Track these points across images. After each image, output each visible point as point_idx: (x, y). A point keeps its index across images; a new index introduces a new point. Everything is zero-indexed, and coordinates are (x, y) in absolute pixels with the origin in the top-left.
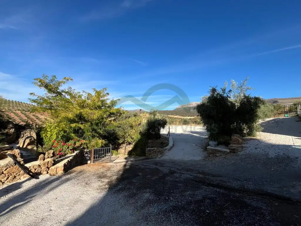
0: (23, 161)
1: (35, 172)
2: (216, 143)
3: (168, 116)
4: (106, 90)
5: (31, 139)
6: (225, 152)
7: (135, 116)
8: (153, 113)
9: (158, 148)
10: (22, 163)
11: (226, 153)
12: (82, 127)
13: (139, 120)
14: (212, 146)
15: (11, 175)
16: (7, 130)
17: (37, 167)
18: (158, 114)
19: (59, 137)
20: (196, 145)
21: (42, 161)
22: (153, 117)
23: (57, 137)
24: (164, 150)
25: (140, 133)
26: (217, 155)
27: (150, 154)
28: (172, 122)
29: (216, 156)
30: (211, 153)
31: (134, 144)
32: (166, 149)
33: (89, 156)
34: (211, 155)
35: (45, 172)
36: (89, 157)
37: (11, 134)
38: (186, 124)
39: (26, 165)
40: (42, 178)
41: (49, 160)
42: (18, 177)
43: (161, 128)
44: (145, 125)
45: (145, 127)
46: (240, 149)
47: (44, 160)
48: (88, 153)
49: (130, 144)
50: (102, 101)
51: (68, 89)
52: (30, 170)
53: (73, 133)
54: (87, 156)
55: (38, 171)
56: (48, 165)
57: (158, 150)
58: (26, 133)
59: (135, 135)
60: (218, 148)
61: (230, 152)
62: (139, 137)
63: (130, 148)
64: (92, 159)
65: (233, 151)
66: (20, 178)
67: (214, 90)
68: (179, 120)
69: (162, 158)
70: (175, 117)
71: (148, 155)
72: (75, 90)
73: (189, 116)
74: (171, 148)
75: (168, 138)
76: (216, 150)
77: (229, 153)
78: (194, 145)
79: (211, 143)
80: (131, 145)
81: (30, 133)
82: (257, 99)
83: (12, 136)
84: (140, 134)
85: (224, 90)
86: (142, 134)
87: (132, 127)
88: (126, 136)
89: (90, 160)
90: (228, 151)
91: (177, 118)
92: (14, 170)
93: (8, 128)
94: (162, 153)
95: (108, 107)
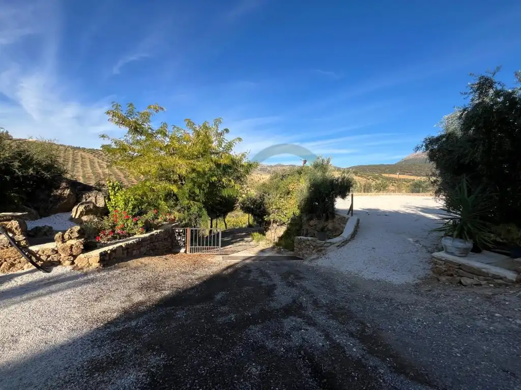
0: (24, 240)
1: (49, 259)
3: (383, 174)
5: (88, 206)
6: (495, 277)
9: (315, 239)
10: (23, 243)
11: (500, 281)
14: (452, 254)
15: (5, 261)
16: (59, 191)
17: (50, 253)
20: (417, 242)
21: (60, 243)
24: (325, 245)
26: (466, 280)
29: (460, 283)
30: (445, 271)
32: (331, 244)
33: (184, 240)
34: (443, 279)
35: (68, 262)
36: (183, 242)
37: (65, 197)
38: (418, 192)
39: (31, 248)
40: (56, 271)
41: (73, 242)
42: (19, 266)
47: (63, 241)
48: (181, 235)
52: (38, 255)
53: (164, 200)
54: (180, 240)
55: (52, 259)
56: (71, 251)
57: (314, 244)
58: (89, 197)
63: (281, 232)
64: (188, 246)
66: (22, 268)
71: (298, 249)
74: (346, 242)
76: (460, 266)
77: (512, 282)
78: (411, 240)
79: (448, 242)
80: (283, 227)
81: (96, 197)
83: (66, 201)
89: (185, 247)
90: (511, 276)
91: (404, 180)
92: (9, 254)
93: (61, 188)
94: (320, 250)
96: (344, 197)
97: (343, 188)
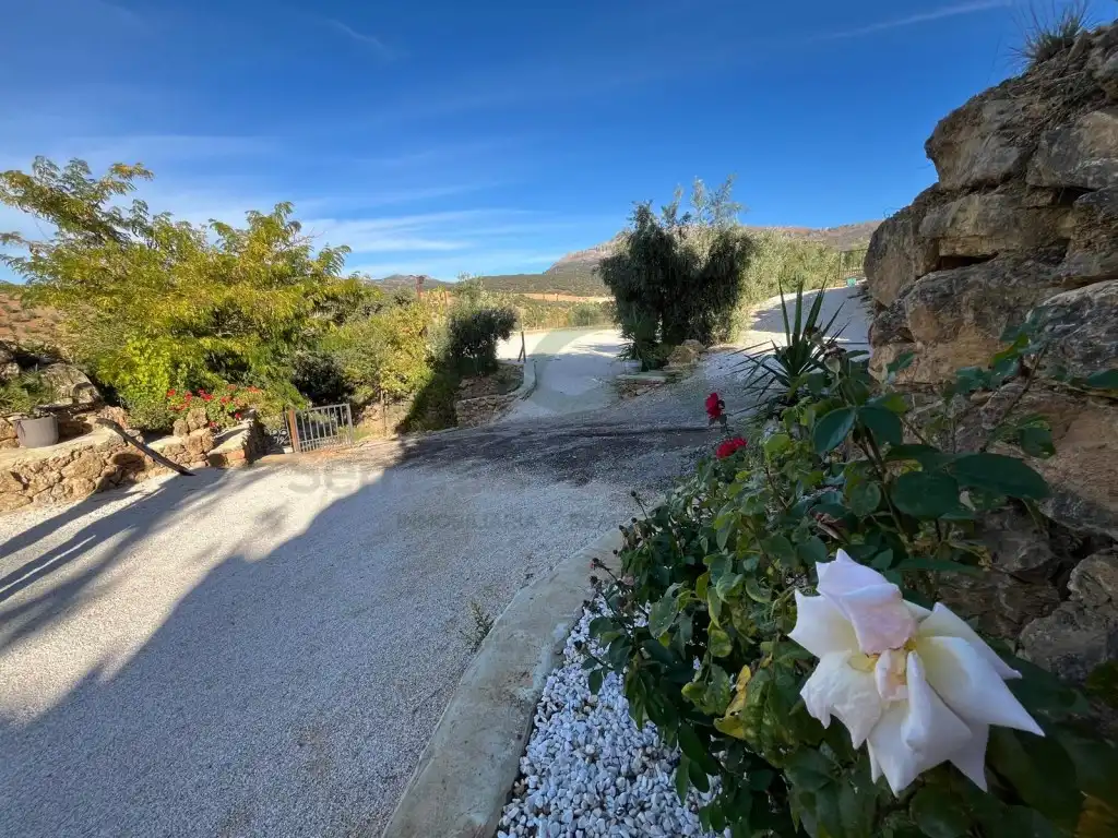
0: (139, 435)
2: (640, 364)
3: (526, 295)
4: (289, 211)
6: (655, 383)
7: (400, 302)
8: (467, 289)
9: (492, 396)
10: (139, 440)
11: (657, 385)
12: (237, 348)
13: (421, 316)
14: (630, 373)
18: (484, 294)
19: (178, 381)
21: (185, 434)
22: (467, 302)
23: (173, 382)
24: (509, 399)
25: (430, 360)
27: (469, 417)
28: (540, 320)
29: (636, 394)
30: (626, 388)
31: (412, 398)
32: (515, 396)
33: (284, 433)
36: (284, 436)
38: (587, 324)
39: (151, 446)
41: (201, 432)
43: (496, 338)
44: (444, 332)
45: (445, 341)
46: (687, 373)
47: (188, 432)
49: (397, 399)
50: (293, 257)
51: (134, 211)
54: (276, 435)
56: (202, 445)
57: (494, 402)
59: (411, 369)
60: (644, 376)
61: (667, 381)
62: (427, 372)
63: (402, 411)
64: (296, 440)
65: (673, 379)
67: (643, 216)
68: (566, 311)
69: (504, 420)
70: (551, 298)
72: (169, 214)
73: (600, 295)
74: (531, 392)
75: (522, 367)
76: (635, 382)
77: (663, 384)
78: (594, 379)
79: (628, 364)
80: (402, 403)
82: (746, 241)
84: (428, 365)
85: (670, 214)
86: (436, 364)
87: (395, 343)
88: (382, 375)
89: (289, 444)
90: (662, 379)
91: (560, 304)
94: (503, 408)
95: (316, 275)
96: (506, 336)
97: (502, 325)
